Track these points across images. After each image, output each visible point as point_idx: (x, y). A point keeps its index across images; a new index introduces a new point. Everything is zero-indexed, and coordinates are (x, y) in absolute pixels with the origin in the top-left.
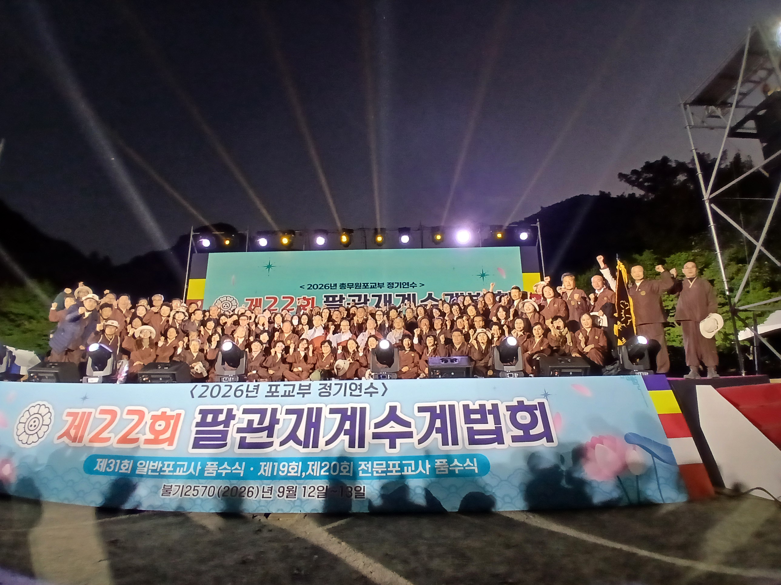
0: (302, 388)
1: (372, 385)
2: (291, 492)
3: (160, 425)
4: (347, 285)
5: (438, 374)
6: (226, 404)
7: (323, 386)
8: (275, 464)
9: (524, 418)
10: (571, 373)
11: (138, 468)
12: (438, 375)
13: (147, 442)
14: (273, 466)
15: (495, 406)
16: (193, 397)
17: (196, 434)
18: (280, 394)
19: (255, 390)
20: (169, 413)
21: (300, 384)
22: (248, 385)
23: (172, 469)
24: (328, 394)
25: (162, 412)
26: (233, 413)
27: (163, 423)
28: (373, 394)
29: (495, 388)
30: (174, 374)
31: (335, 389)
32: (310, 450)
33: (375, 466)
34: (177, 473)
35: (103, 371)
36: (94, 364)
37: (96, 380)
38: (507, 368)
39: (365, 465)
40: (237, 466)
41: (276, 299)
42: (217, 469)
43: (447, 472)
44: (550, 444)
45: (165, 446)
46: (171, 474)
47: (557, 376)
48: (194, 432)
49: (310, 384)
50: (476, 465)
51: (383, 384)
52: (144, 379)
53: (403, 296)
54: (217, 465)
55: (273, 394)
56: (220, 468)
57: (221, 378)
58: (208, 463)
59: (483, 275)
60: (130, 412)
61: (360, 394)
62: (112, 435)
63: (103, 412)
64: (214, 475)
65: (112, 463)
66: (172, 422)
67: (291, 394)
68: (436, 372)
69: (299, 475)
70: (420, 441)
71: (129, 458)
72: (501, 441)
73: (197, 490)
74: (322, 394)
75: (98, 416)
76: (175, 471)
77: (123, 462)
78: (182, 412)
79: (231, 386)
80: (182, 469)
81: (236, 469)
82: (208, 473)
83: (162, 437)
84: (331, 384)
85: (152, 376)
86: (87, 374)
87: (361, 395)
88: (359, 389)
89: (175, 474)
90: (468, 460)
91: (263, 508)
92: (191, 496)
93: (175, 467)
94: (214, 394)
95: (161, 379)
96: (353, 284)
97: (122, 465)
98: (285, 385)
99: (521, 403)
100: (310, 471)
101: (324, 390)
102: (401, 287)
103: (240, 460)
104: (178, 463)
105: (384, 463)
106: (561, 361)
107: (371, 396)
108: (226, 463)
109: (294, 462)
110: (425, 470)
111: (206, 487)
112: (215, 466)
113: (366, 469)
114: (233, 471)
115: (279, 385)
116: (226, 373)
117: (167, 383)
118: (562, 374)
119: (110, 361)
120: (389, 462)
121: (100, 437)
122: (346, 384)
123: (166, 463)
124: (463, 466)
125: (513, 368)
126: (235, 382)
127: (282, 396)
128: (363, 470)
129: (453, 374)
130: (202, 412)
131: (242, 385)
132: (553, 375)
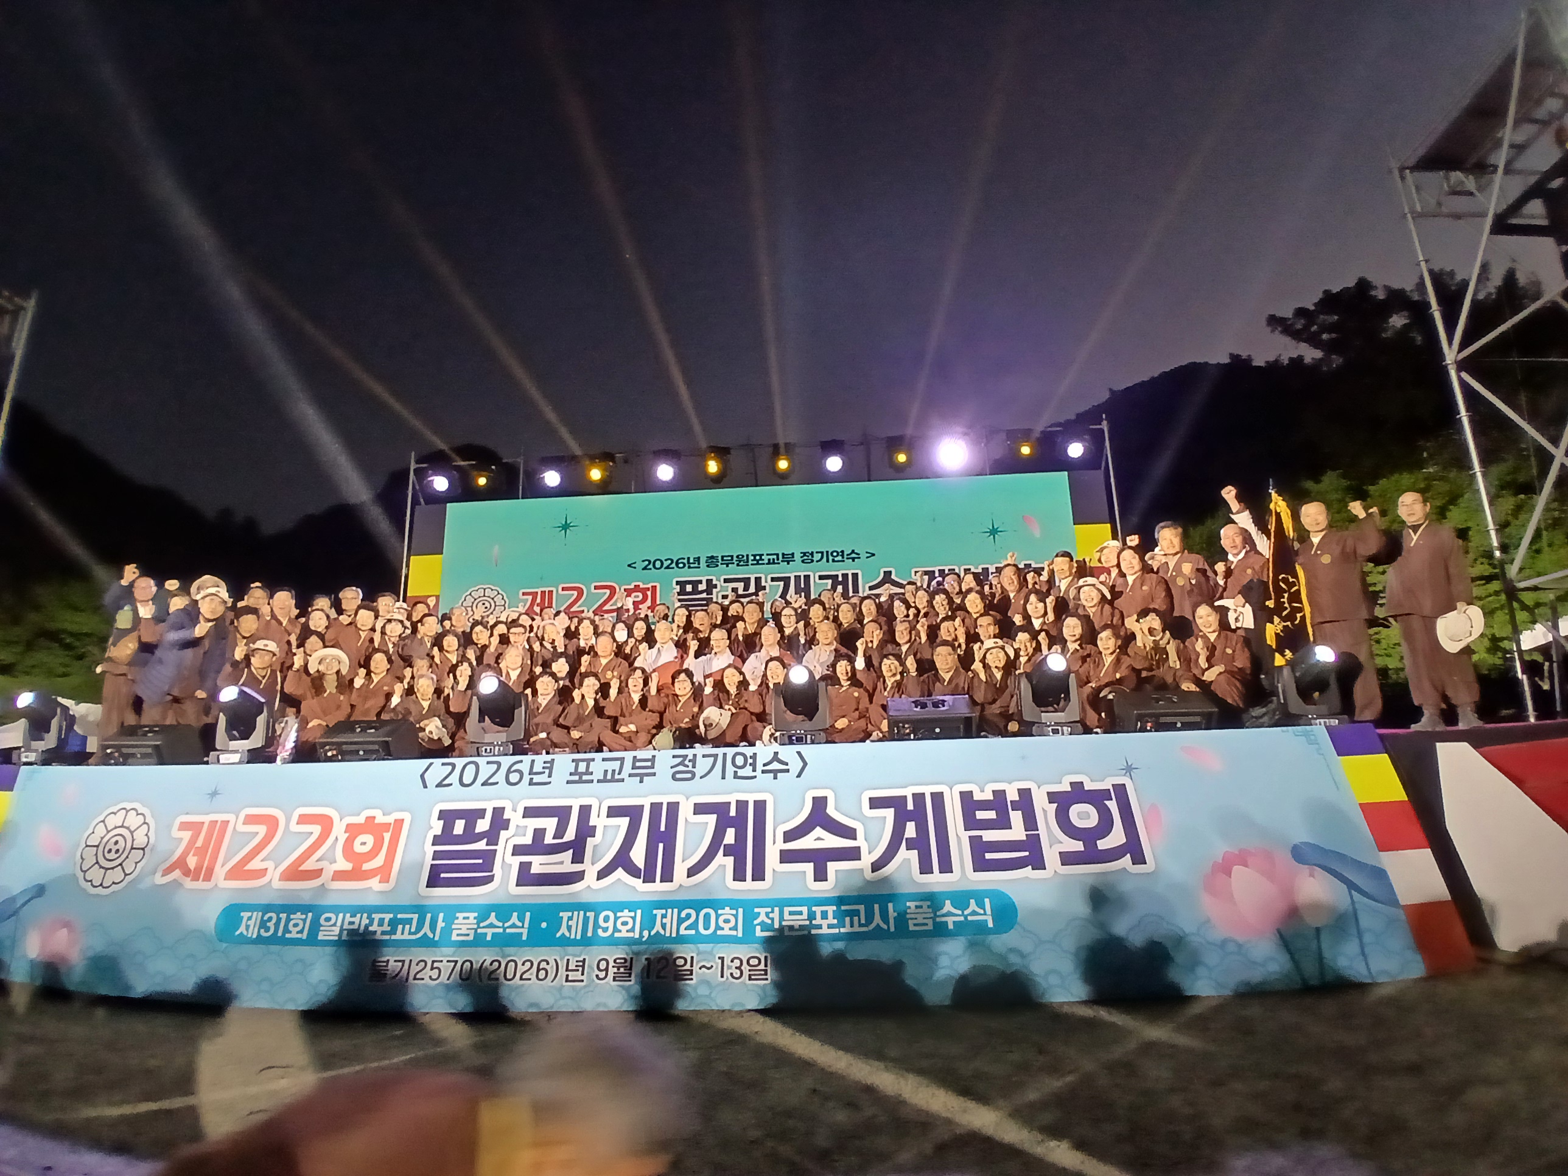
0: (638, 764)
1: (776, 757)
2: (622, 970)
3: (364, 844)
4: (720, 558)
5: (908, 731)
6: (490, 800)
7: (681, 759)
8: (588, 914)
9: (1083, 816)
10: (1179, 725)
11: (322, 928)
12: (909, 734)
13: (339, 876)
14: (586, 920)
15: (1025, 795)
16: (425, 787)
17: (433, 859)
18: (594, 777)
19: (547, 771)
20: (380, 819)
21: (635, 757)
22: (533, 761)
23: (389, 929)
24: (689, 775)
25: (367, 818)
26: (505, 817)
27: (369, 839)
28: (779, 774)
29: (1023, 758)
30: (387, 742)
31: (703, 765)
32: (658, 886)
33: (786, 916)
34: (398, 936)
35: (248, 739)
36: (231, 726)
37: (236, 758)
38: (1049, 717)
39: (767, 914)
40: (514, 919)
41: (580, 592)
42: (476, 926)
43: (930, 927)
44: (1140, 868)
45: (374, 884)
46: (387, 937)
47: (1150, 731)
48: (430, 855)
49: (654, 757)
50: (989, 911)
51: (799, 753)
52: (329, 754)
53: (834, 578)
54: (475, 918)
55: (580, 778)
56: (482, 925)
57: (478, 748)
58: (458, 915)
59: (994, 532)
60: (304, 819)
61: (754, 774)
62: (269, 865)
63: (251, 820)
64: (471, 938)
65: (270, 919)
66: (387, 836)
67: (617, 777)
68: (904, 727)
69: (637, 936)
70: (876, 866)
71: (305, 909)
72: (1037, 862)
73: (438, 968)
74: (678, 776)
75: (242, 828)
76: (393, 931)
77: (292, 916)
78: (407, 817)
79: (499, 764)
80: (407, 927)
81: (514, 926)
82: (458, 935)
83: (366, 866)
84: (695, 755)
85: (344, 747)
86: (218, 747)
87: (755, 777)
88: (750, 764)
89: (393, 937)
90: (972, 901)
91: (569, 1001)
92: (427, 979)
93: (394, 923)
94: (466, 781)
95: (361, 753)
96: (732, 557)
97: (292, 923)
98: (604, 760)
99: (1077, 786)
100: (658, 927)
101: (681, 768)
102: (828, 561)
103: (521, 909)
104: (399, 916)
105: (805, 909)
106: (1157, 700)
107: (775, 778)
108: (493, 914)
109: (626, 911)
110: (886, 922)
111: (456, 962)
112: (472, 920)
113: (769, 922)
114: (508, 931)
115: (593, 760)
116: (488, 738)
117: (375, 760)
118: (1159, 727)
119: (261, 720)
120: (814, 909)
121: (246, 868)
122: (725, 755)
123: (376, 917)
124: (963, 915)
125: (1060, 716)
126: (506, 755)
127: (599, 781)
128: (762, 924)
129: (937, 730)
130: (443, 815)
131: (521, 761)
132: (1143, 730)
